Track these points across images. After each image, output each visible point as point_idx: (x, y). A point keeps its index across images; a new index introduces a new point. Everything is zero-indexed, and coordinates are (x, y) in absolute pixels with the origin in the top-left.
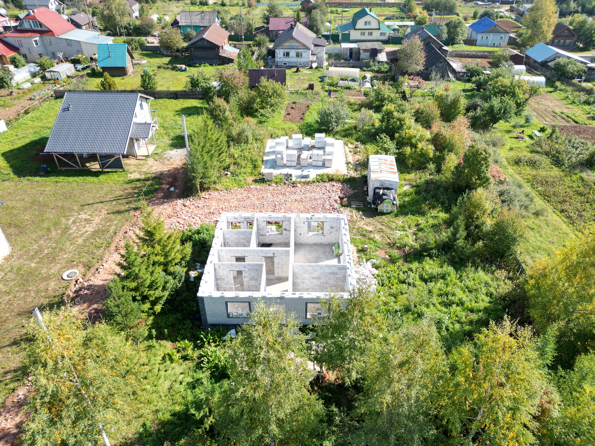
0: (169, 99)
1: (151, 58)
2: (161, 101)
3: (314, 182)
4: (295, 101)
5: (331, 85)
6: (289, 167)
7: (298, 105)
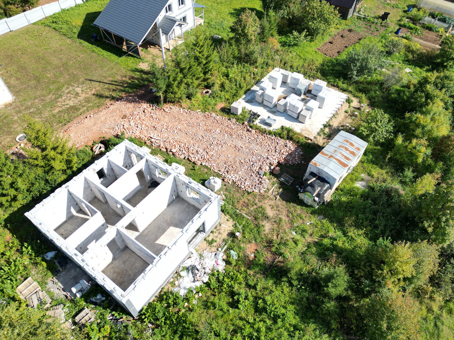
3: (271, 133)
4: (353, 28)
5: (413, 19)
6: (265, 107)
7: (352, 34)
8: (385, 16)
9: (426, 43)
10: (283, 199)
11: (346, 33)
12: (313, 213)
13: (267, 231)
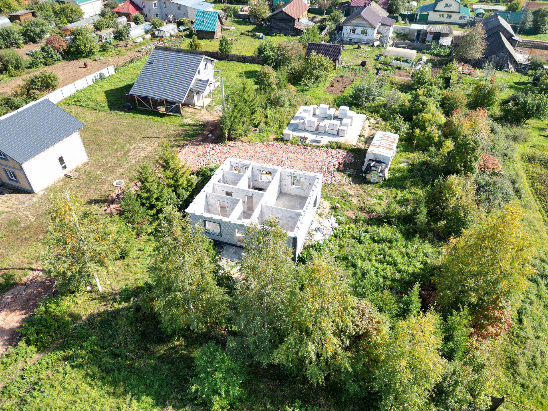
0: (238, 62)
1: (240, 25)
2: (231, 63)
3: (323, 147)
4: (343, 75)
5: (384, 64)
6: (309, 131)
7: (344, 79)
8: (363, 64)
9: (401, 78)
10: (356, 184)
11: (340, 79)
12: (381, 187)
13: (355, 203)
